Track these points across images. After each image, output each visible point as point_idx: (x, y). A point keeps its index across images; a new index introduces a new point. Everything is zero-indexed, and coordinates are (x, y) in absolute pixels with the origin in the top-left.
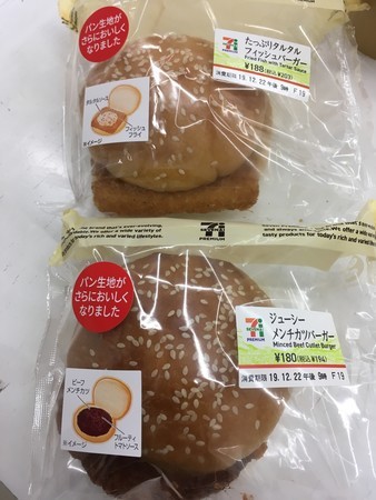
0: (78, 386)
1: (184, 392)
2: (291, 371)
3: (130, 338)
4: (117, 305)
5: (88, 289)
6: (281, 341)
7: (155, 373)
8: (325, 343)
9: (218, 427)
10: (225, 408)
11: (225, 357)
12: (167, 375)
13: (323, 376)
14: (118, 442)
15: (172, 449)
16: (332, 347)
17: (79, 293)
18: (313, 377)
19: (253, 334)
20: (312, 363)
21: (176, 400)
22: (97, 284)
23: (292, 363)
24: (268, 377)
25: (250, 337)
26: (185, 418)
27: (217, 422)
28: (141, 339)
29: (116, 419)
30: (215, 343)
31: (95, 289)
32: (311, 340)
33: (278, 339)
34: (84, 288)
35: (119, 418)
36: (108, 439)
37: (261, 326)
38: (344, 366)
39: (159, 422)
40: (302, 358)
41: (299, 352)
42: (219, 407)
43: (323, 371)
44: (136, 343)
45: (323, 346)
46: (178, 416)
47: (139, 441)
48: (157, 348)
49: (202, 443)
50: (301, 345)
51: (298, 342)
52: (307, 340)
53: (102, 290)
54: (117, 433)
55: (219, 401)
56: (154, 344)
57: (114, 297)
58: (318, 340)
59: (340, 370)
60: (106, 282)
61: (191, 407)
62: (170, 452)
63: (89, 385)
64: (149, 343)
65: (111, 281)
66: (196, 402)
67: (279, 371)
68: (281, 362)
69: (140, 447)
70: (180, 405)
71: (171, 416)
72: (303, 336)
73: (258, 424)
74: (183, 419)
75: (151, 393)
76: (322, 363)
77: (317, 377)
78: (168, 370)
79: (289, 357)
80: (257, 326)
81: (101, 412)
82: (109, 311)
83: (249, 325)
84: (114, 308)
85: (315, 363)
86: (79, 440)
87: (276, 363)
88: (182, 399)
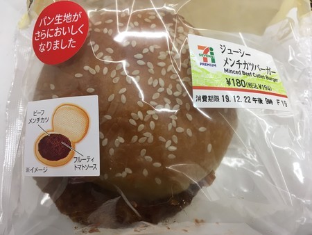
0: (39, 116)
1: (140, 114)
2: (242, 94)
3: (87, 68)
4: (74, 37)
5: (46, 28)
6: (231, 69)
7: (112, 97)
8: (269, 76)
9: (173, 148)
10: (180, 130)
11: (179, 83)
12: (124, 98)
13: (270, 102)
14: (77, 164)
15: (130, 172)
16: (275, 80)
17: (39, 33)
18: (261, 101)
19: (205, 60)
20: (259, 90)
21: (133, 122)
22: (55, 21)
23: (241, 87)
24: (221, 98)
25: (202, 62)
26: (142, 140)
27: (173, 144)
28: (98, 68)
29: (75, 143)
30: (169, 70)
31: (53, 26)
32: (257, 72)
33: (228, 67)
34: (43, 27)
35: (78, 142)
36: (67, 162)
37: (212, 54)
38: (286, 97)
39: (117, 145)
40: (250, 85)
41: (248, 79)
42: (174, 128)
43: (269, 97)
44: (93, 72)
45: (268, 78)
46: (135, 138)
47: (97, 161)
48: (113, 74)
49: (158, 164)
50: (249, 74)
51: (246, 71)
52: (253, 71)
53: (59, 26)
54: (77, 155)
55: (174, 122)
56: (110, 71)
57: (71, 31)
58: (264, 73)
59: (284, 99)
60: (63, 18)
61: (148, 129)
62: (128, 174)
63: (49, 114)
64: (105, 70)
65: (68, 17)
66: (152, 124)
67: (231, 94)
68: (232, 86)
69: (98, 167)
70: (137, 127)
71: (128, 138)
72: (250, 67)
73: (210, 147)
74: (140, 141)
75: (108, 117)
76: (268, 91)
77: (264, 101)
78: (125, 94)
79: (239, 82)
80: (209, 54)
81: (60, 138)
82: (66, 43)
83: (202, 52)
84: (71, 40)
85: (262, 90)
86: (41, 166)
87: (227, 86)
88: (139, 121)
